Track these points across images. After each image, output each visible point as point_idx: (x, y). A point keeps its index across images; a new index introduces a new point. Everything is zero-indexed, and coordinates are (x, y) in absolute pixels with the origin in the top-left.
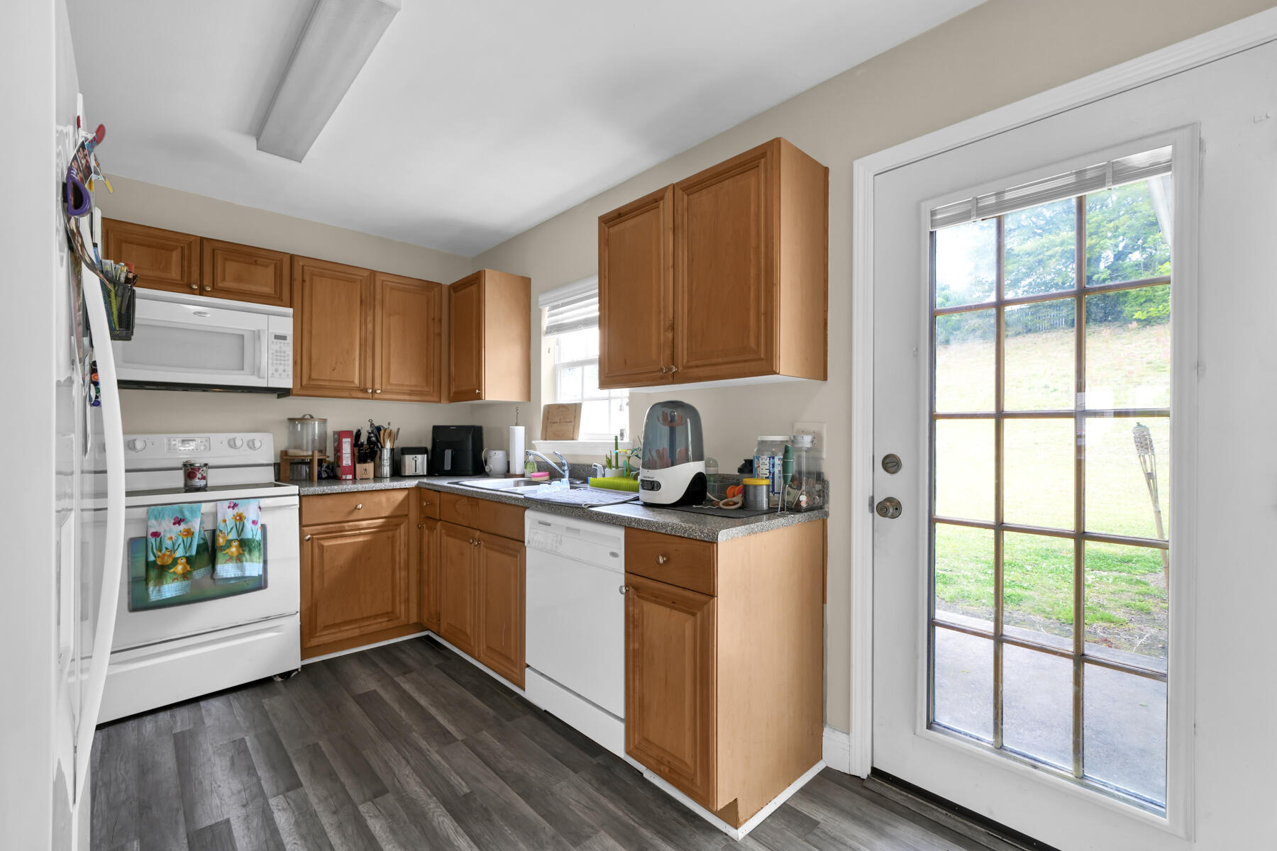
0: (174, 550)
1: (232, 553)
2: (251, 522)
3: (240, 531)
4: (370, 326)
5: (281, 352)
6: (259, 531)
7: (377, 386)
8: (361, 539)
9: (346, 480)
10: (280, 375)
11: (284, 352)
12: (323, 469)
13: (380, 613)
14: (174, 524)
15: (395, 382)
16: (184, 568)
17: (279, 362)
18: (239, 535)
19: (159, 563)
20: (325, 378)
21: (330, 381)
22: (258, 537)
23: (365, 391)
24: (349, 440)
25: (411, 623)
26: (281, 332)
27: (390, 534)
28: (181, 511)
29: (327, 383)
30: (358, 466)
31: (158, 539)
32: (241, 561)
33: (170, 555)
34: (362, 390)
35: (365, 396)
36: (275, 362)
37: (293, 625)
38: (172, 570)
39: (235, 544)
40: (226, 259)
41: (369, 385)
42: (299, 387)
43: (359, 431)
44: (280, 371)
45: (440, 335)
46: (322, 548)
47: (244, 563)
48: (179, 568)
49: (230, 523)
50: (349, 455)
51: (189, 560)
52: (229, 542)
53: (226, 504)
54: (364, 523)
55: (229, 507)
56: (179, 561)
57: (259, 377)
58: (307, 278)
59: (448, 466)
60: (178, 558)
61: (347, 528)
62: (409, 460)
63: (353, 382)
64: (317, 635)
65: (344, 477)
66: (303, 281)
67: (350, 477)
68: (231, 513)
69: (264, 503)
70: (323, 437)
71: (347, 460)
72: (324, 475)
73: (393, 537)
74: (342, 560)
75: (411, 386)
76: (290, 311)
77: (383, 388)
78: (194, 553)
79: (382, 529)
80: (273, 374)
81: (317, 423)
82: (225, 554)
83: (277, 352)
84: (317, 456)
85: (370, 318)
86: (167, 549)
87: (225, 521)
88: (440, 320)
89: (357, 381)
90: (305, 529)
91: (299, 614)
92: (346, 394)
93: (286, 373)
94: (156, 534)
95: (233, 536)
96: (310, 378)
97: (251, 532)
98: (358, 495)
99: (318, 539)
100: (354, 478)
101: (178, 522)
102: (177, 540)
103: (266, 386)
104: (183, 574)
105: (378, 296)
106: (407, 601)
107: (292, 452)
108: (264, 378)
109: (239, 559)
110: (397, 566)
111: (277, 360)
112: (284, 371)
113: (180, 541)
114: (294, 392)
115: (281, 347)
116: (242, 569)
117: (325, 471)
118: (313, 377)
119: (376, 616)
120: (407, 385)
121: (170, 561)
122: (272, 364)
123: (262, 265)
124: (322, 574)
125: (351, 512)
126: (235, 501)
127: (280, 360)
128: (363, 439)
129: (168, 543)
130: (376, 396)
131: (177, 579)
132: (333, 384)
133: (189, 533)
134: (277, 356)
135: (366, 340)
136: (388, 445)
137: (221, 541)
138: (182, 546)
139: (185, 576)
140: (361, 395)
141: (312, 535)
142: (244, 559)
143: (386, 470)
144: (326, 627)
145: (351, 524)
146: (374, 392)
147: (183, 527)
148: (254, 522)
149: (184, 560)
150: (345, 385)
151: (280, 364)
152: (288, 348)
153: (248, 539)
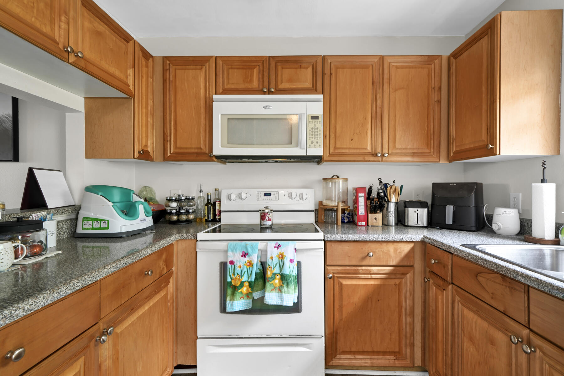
0: (241, 276)
1: (276, 284)
2: (289, 260)
3: (282, 268)
4: (379, 102)
5: (315, 129)
6: (296, 267)
7: (385, 151)
8: (372, 282)
9: (361, 226)
10: (315, 145)
11: (317, 128)
12: (346, 215)
13: (388, 350)
14: (242, 256)
15: (400, 147)
16: (248, 290)
17: (313, 136)
18: (281, 271)
19: (233, 284)
20: (345, 147)
21: (350, 148)
22: (295, 272)
23: (375, 155)
24: (363, 195)
25: (416, 365)
26: (315, 113)
27: (397, 281)
28: (246, 247)
29: (347, 151)
30: (370, 215)
31: (233, 266)
32: (282, 293)
33: (239, 279)
34: (373, 155)
35: (376, 159)
36: (311, 136)
37: (320, 345)
38: (240, 291)
39: (278, 277)
40: (283, 68)
41: (379, 150)
42: (328, 155)
43: (371, 188)
44: (315, 143)
45: (439, 102)
46: (341, 285)
47: (283, 294)
48: (245, 290)
49: (276, 260)
50: (363, 207)
51: (251, 285)
52: (275, 274)
53: (273, 244)
54: (375, 269)
55: (275, 247)
56: (245, 284)
57: (301, 148)
58: (333, 72)
59: (449, 220)
60: (244, 282)
61: (361, 271)
62: (411, 212)
63: (366, 149)
64: (338, 356)
65: (359, 224)
66: (331, 74)
67: (364, 224)
68: (276, 252)
69: (299, 245)
70: (346, 192)
71: (362, 211)
72: (346, 220)
73: (400, 284)
74: (357, 298)
75: (413, 149)
76: (321, 96)
77: (390, 152)
78: (253, 280)
79: (390, 276)
80: (310, 145)
81: (341, 181)
82: (271, 284)
83: (312, 128)
84: (341, 206)
85: (379, 96)
86: (238, 274)
87: (272, 258)
88: (440, 88)
89: (369, 148)
90: (329, 268)
91: (323, 338)
92: (360, 158)
93: (319, 144)
94: (232, 262)
95: (277, 270)
96: (335, 148)
97: (290, 269)
98: (370, 244)
99: (339, 278)
100: (367, 224)
101: (244, 255)
102: (243, 268)
103: (305, 154)
104: (247, 294)
105: (386, 76)
106: (412, 345)
107: (325, 203)
108: (304, 149)
109: (280, 290)
110: (403, 310)
111: (312, 135)
112: (317, 143)
113: (245, 269)
114: (325, 158)
115: (315, 125)
116: (282, 299)
117: (347, 217)
118: (337, 146)
119: (384, 353)
120: (410, 149)
121: (238, 284)
122: (310, 138)
123: (304, 68)
124: (341, 307)
125: (364, 258)
126: (279, 242)
127: (315, 135)
128: (374, 194)
129: (238, 270)
130: (384, 159)
131: (243, 297)
132: (351, 151)
133: (250, 264)
134: (312, 132)
135: (376, 113)
136: (394, 199)
137: (269, 274)
138: (246, 273)
139: (248, 295)
140: (372, 158)
141: (334, 273)
142: (283, 290)
143: (392, 219)
144: (344, 353)
145: (364, 268)
146: (383, 155)
147: (247, 259)
148: (291, 261)
149: (247, 284)
150: (361, 151)
151: (315, 138)
152: (319, 124)
153: (287, 275)
